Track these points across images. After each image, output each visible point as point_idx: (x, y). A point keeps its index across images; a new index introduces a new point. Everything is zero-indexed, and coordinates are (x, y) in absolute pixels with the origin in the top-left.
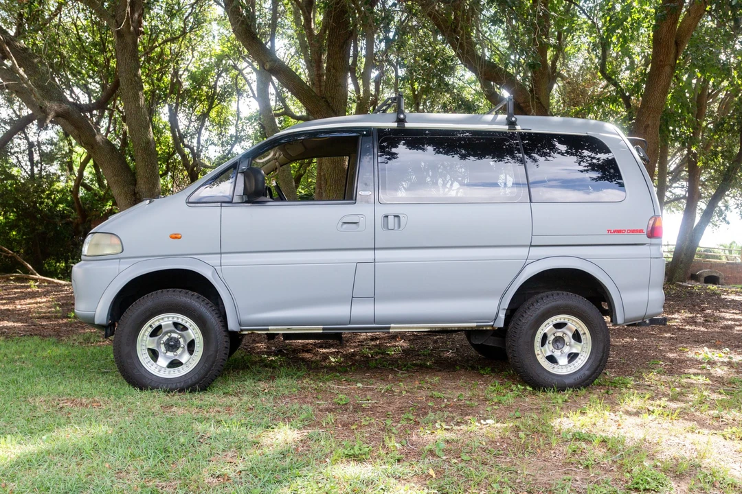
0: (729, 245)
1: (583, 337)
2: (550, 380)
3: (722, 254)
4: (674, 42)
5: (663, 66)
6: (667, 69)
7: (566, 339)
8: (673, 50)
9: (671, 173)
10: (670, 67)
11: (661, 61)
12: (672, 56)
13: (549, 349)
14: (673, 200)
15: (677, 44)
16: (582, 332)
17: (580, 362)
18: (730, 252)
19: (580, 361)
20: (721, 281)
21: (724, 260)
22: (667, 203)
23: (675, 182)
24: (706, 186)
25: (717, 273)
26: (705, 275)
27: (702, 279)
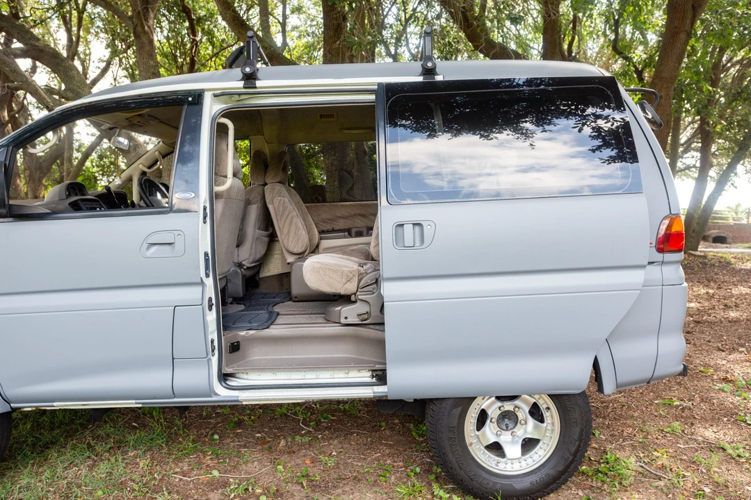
0: (735, 208)
1: (546, 415)
2: (491, 484)
3: (729, 215)
4: (690, 6)
5: (678, 33)
6: (683, 36)
7: (520, 415)
8: (690, 15)
9: (682, 145)
10: (685, 33)
11: (676, 27)
12: (688, 22)
13: (490, 433)
14: (684, 170)
15: (694, 8)
16: (545, 406)
17: (540, 455)
18: (736, 213)
19: (541, 453)
20: (729, 240)
21: (731, 222)
22: (678, 172)
23: (687, 153)
24: (716, 155)
25: (724, 233)
26: (714, 236)
27: (711, 239)
